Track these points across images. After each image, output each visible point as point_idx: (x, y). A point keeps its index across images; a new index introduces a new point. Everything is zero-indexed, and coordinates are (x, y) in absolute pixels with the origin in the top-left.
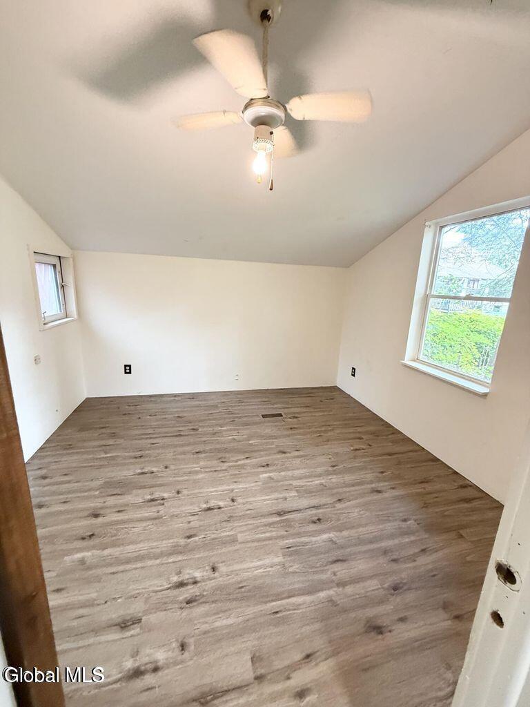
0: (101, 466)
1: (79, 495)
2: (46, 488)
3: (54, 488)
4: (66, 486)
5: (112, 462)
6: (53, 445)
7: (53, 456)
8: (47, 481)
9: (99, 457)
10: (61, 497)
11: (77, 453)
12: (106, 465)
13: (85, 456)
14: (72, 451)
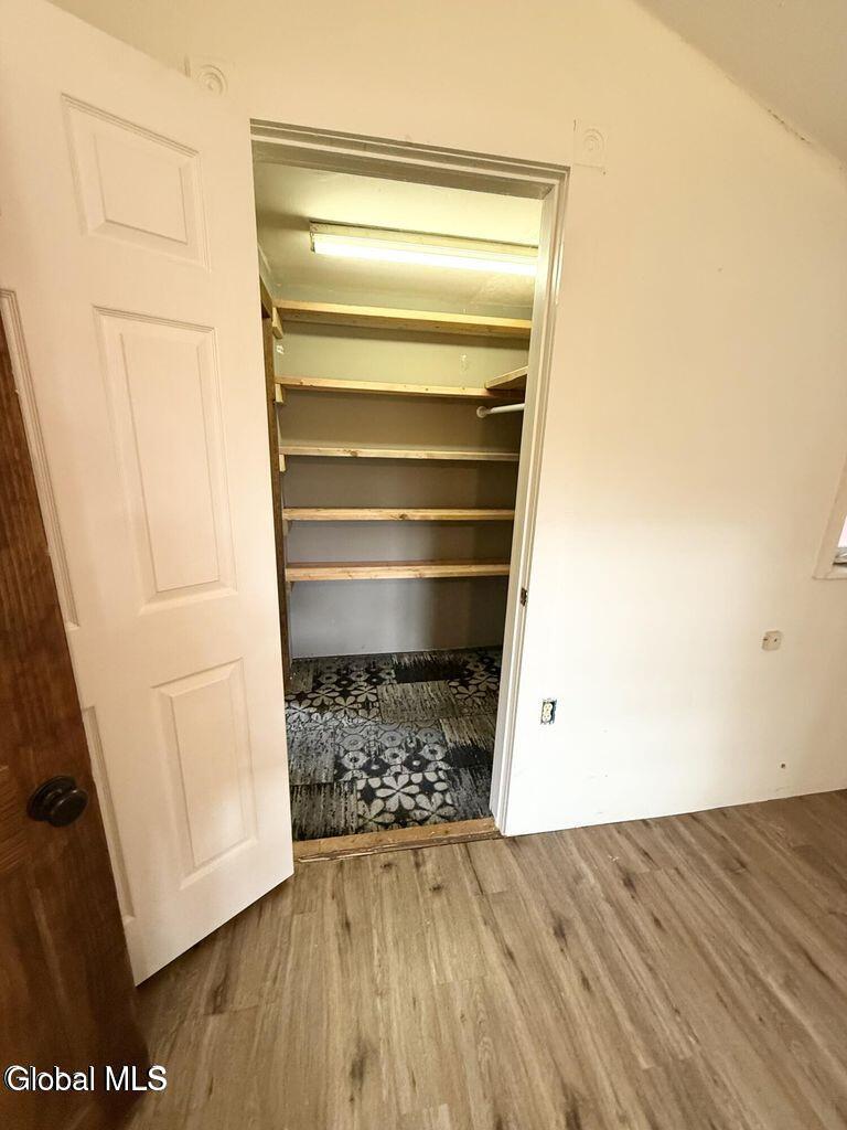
0: (735, 1001)
1: (619, 1008)
2: (606, 908)
3: (612, 924)
4: (629, 949)
5: (773, 1038)
6: (718, 830)
7: (692, 853)
8: (623, 894)
9: (760, 970)
10: (596, 960)
11: (733, 900)
12: (746, 1016)
13: (733, 928)
14: (728, 882)
